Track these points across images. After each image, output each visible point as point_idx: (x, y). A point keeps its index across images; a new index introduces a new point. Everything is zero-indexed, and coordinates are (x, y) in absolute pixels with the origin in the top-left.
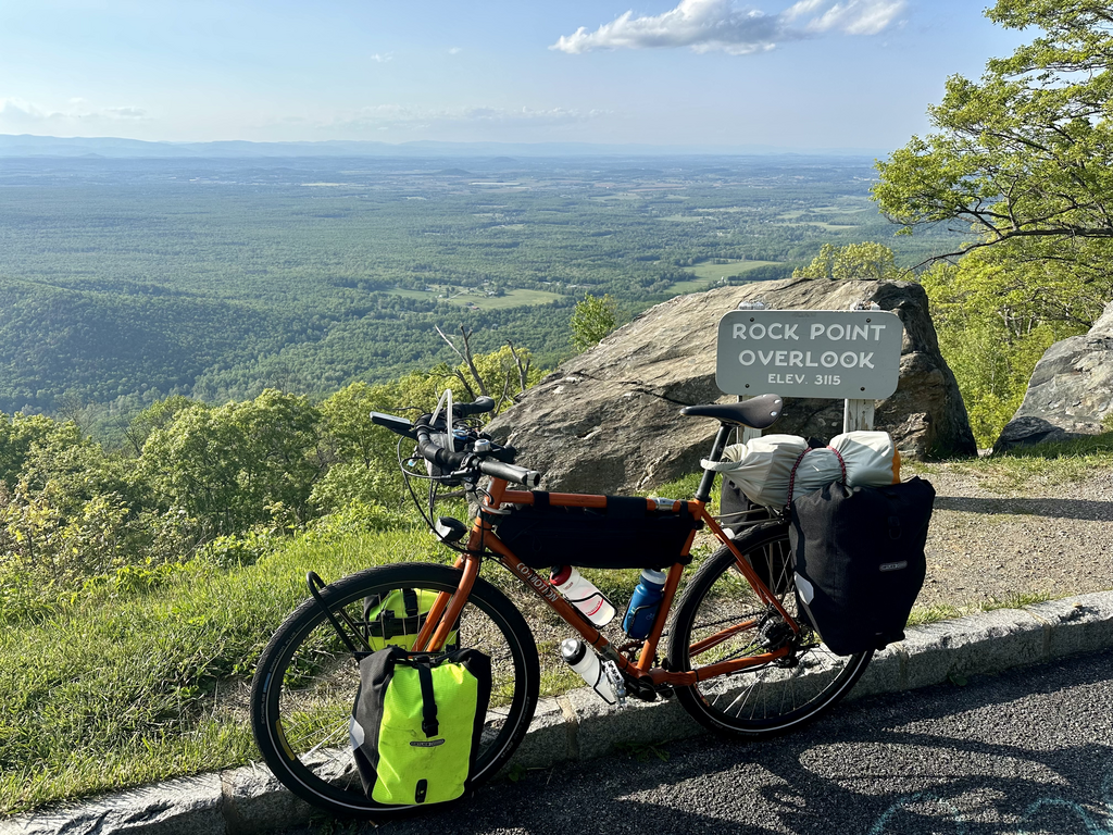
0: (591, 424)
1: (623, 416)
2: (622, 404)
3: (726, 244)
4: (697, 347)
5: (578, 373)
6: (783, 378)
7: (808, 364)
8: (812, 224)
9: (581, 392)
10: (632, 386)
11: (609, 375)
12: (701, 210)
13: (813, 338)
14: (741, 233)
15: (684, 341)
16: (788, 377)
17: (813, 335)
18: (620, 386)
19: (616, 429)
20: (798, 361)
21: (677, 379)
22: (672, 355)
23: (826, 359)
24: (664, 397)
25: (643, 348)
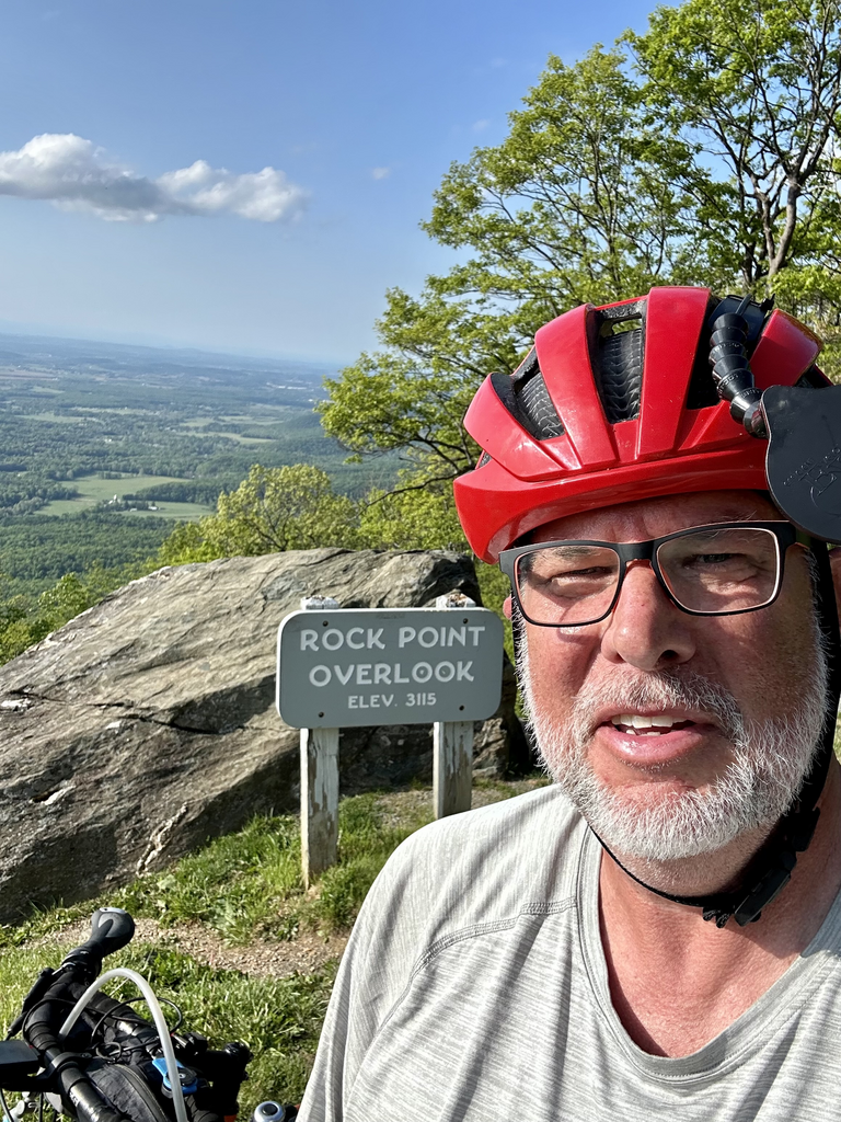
0: (56, 778)
1: (109, 760)
2: (106, 741)
3: (118, 454)
4: (209, 645)
5: (19, 693)
6: (367, 701)
7: (398, 680)
8: (222, 435)
9: (32, 727)
10: (119, 711)
11: (74, 692)
12: (80, 409)
13: (402, 645)
14: (136, 441)
15: (189, 637)
16: (373, 699)
17: (402, 642)
18: (98, 712)
19: (99, 782)
20: (384, 677)
21: (187, 696)
22: (173, 658)
23: (418, 674)
24: (172, 724)
25: (127, 648)
